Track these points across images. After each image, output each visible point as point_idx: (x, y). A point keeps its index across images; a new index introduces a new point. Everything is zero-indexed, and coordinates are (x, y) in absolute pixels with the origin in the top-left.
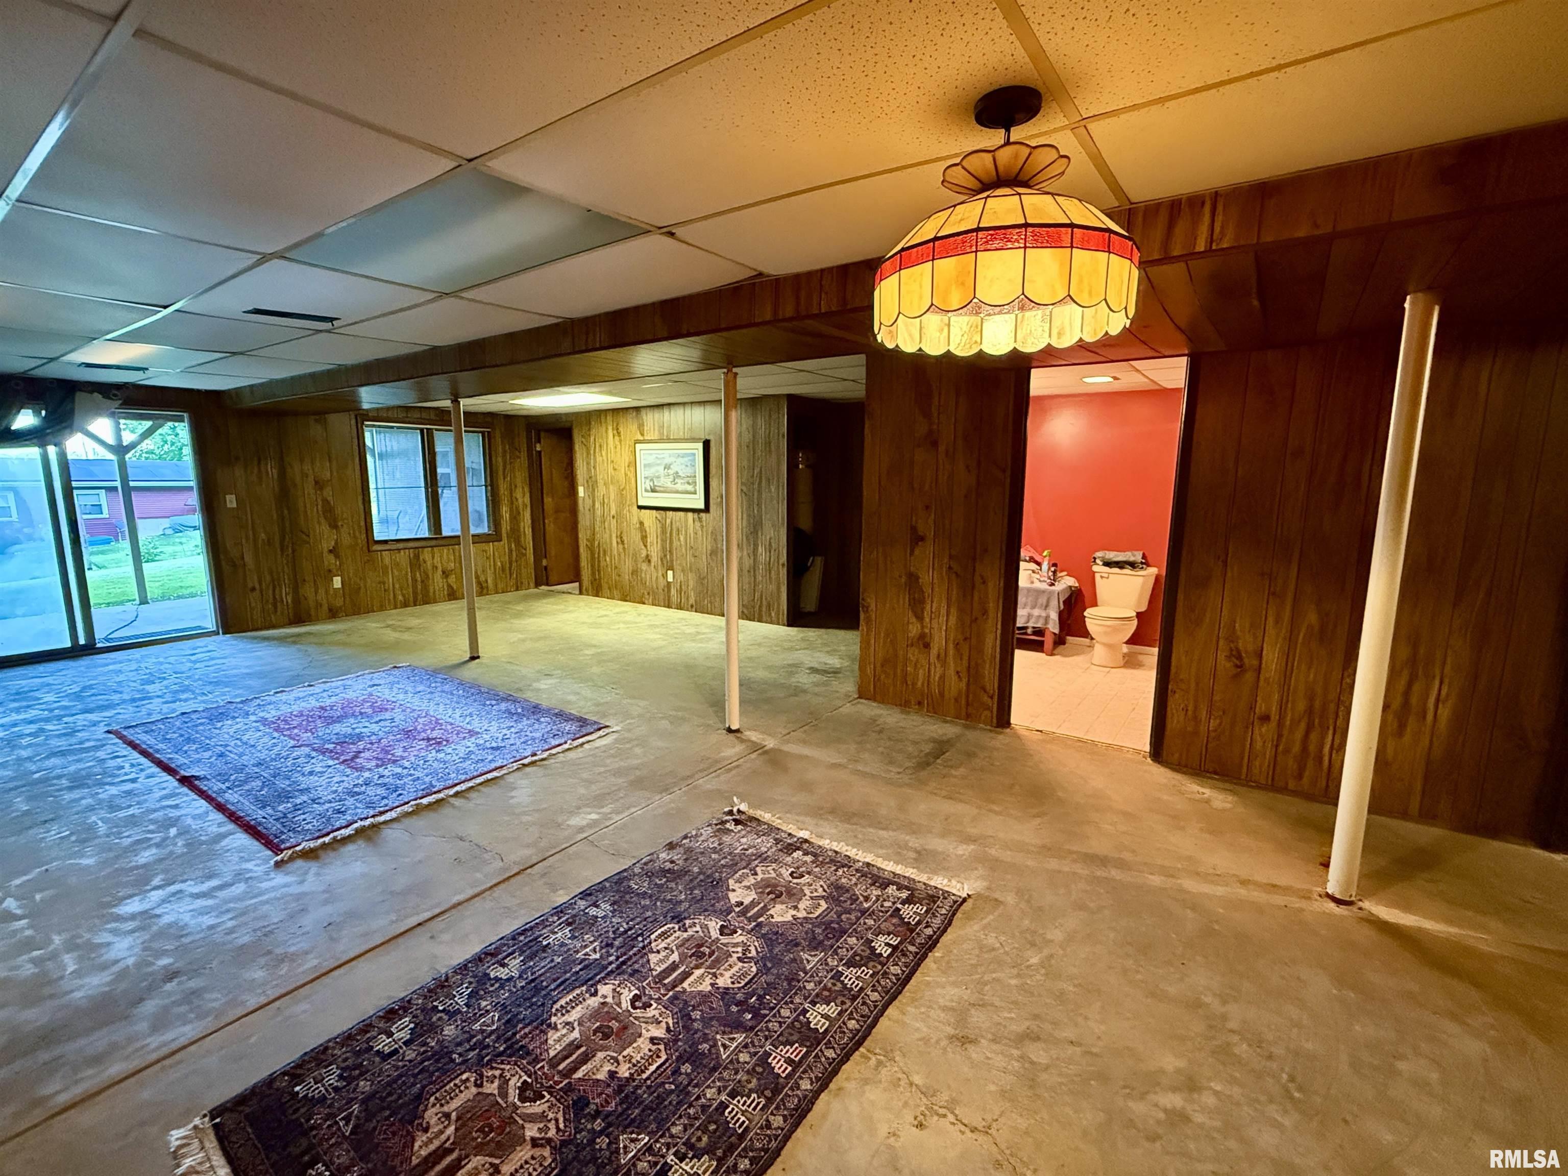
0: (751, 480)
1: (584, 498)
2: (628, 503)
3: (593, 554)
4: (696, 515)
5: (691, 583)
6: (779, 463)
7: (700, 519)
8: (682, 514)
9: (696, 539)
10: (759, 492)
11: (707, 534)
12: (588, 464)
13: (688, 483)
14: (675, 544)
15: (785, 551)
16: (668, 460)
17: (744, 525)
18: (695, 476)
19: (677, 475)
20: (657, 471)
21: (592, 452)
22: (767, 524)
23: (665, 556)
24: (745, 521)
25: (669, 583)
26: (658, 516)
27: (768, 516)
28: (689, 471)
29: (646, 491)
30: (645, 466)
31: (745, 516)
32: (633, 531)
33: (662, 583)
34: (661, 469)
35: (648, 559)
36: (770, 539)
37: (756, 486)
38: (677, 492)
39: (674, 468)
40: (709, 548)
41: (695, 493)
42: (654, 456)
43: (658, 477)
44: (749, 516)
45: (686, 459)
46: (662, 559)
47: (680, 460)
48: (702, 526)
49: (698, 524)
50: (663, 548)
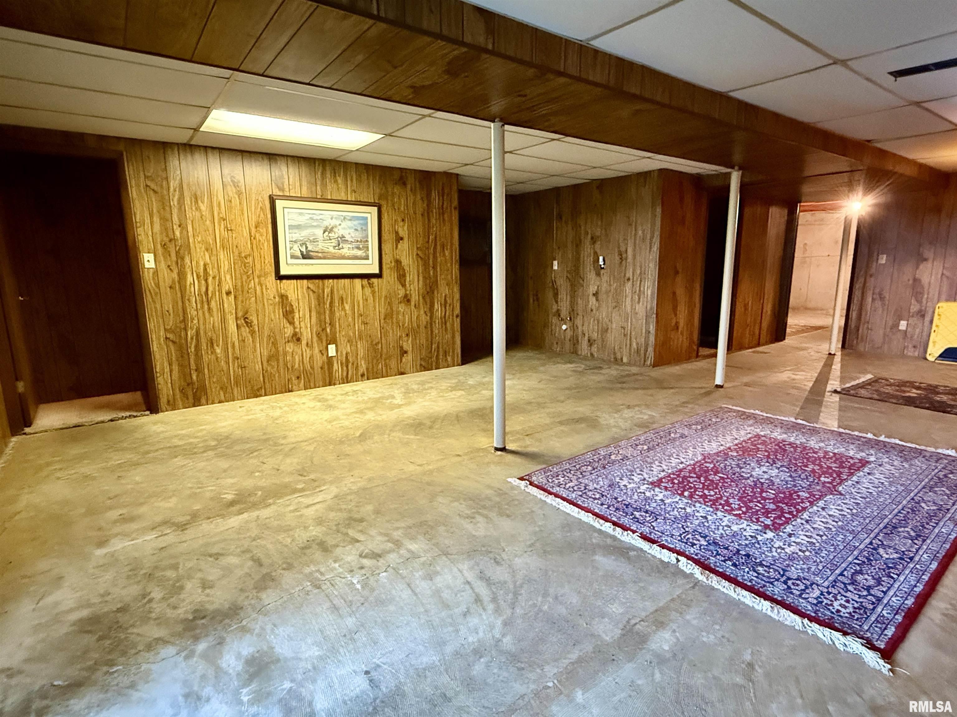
0: (427, 245)
1: (156, 272)
2: (257, 272)
3: (182, 351)
4: (365, 281)
5: (361, 353)
6: (451, 229)
7: (371, 285)
8: (347, 281)
9: (366, 306)
10: (435, 257)
11: (380, 299)
12: (164, 220)
13: (358, 248)
14: (337, 315)
15: (458, 305)
16: (328, 223)
17: (420, 286)
18: (367, 241)
19: (342, 240)
20: (314, 235)
21: (175, 202)
22: (442, 283)
23: (324, 330)
24: (421, 282)
25: (330, 359)
26: (311, 286)
27: (443, 277)
28: (358, 236)
29: (293, 257)
30: (291, 227)
31: (421, 278)
32: (269, 309)
33: (319, 360)
34: (319, 232)
35: (297, 338)
36: (445, 296)
37: (431, 251)
38: (343, 257)
39: (339, 231)
40: (383, 311)
41: (367, 258)
42: (308, 217)
43: (315, 241)
44: (424, 278)
45: (356, 222)
46: (318, 335)
47: (349, 223)
48: (373, 293)
49: (368, 291)
50: (321, 322)
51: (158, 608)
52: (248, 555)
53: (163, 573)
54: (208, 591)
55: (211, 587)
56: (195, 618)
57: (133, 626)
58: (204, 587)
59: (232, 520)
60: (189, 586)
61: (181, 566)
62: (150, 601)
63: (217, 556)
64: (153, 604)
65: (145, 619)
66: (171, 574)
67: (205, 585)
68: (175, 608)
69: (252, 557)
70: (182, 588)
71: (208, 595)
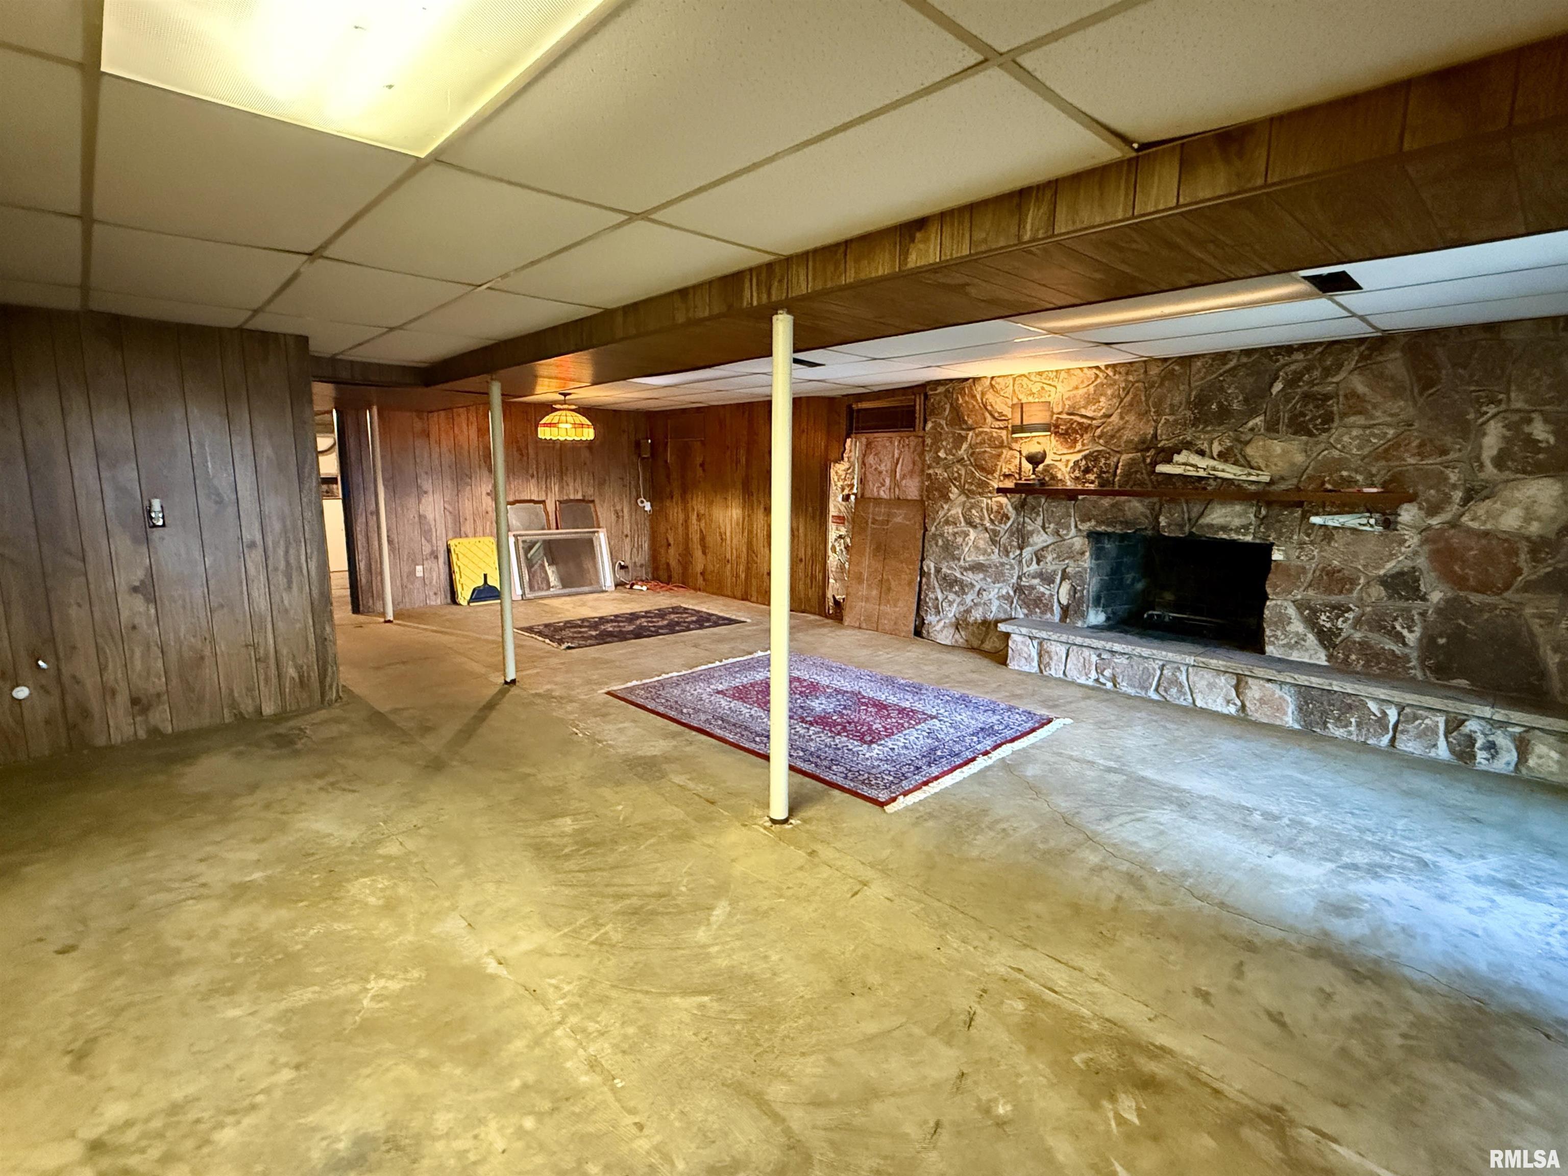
51: (1402, 1021)
52: (1239, 984)
53: (1367, 1059)
54: (1328, 989)
55: (1322, 990)
56: (1366, 978)
57: (1441, 1026)
58: (1329, 996)
59: (1189, 1051)
60: (1345, 1014)
61: (1336, 1045)
62: (1404, 1036)
63: (1277, 1019)
64: (1404, 1028)
65: (1421, 1022)
66: (1357, 1048)
67: (1327, 997)
68: (1379, 1004)
69: (1238, 978)
70: (1356, 1019)
71: (1332, 985)
